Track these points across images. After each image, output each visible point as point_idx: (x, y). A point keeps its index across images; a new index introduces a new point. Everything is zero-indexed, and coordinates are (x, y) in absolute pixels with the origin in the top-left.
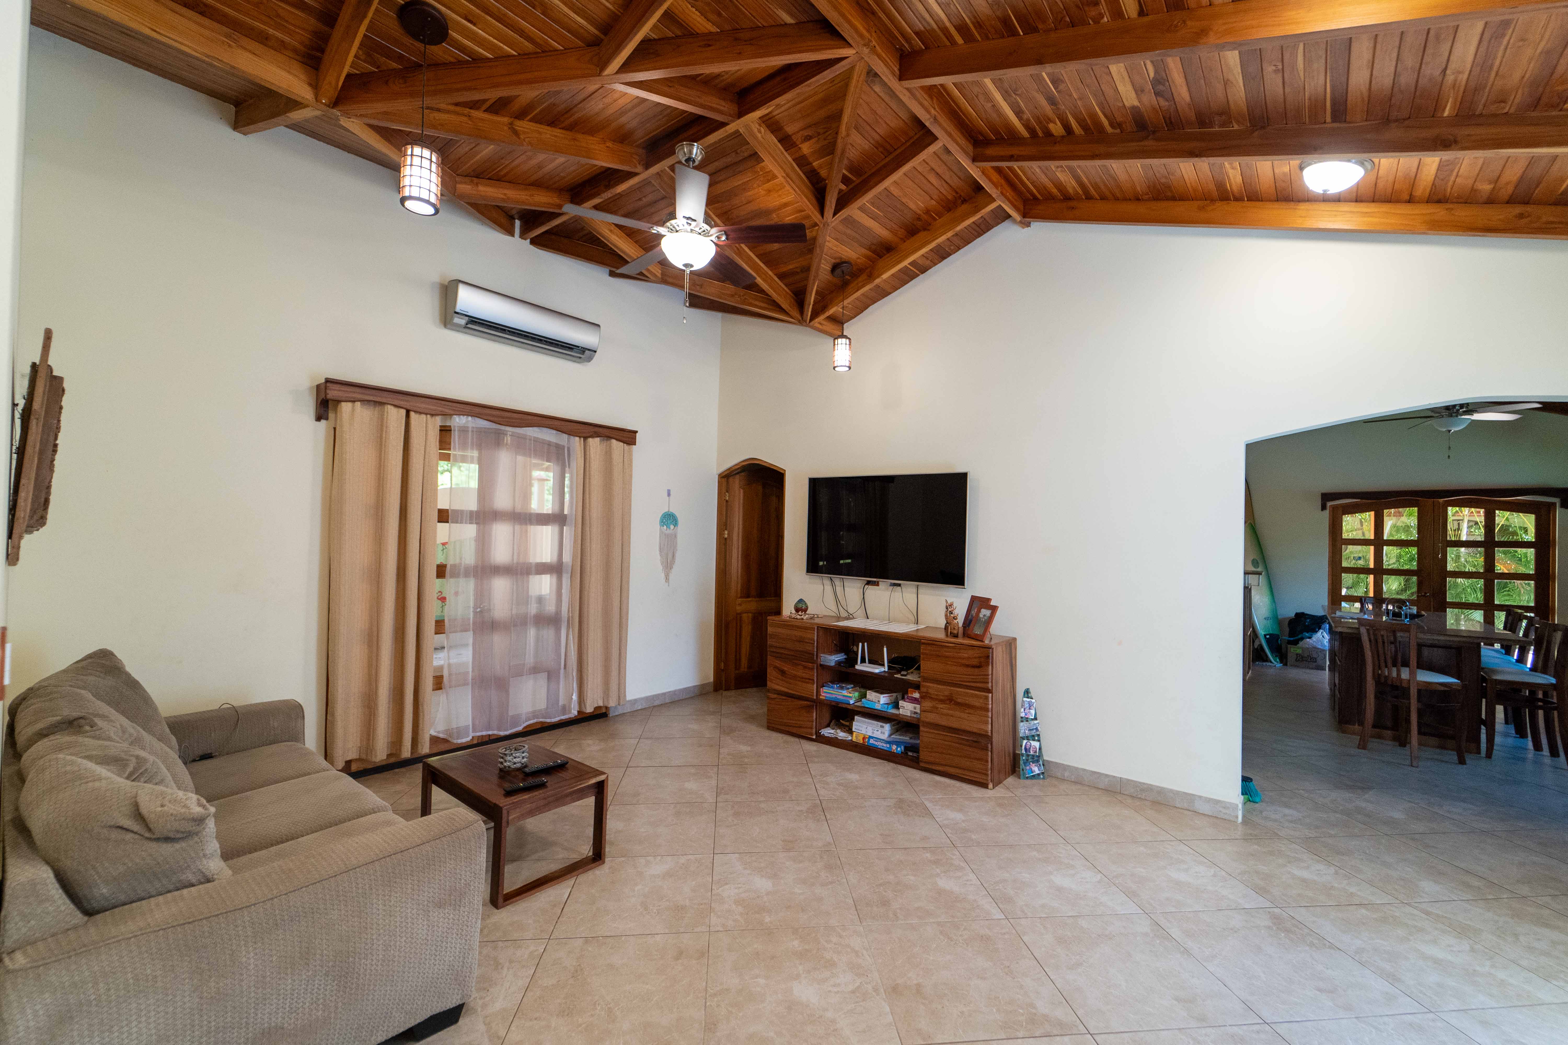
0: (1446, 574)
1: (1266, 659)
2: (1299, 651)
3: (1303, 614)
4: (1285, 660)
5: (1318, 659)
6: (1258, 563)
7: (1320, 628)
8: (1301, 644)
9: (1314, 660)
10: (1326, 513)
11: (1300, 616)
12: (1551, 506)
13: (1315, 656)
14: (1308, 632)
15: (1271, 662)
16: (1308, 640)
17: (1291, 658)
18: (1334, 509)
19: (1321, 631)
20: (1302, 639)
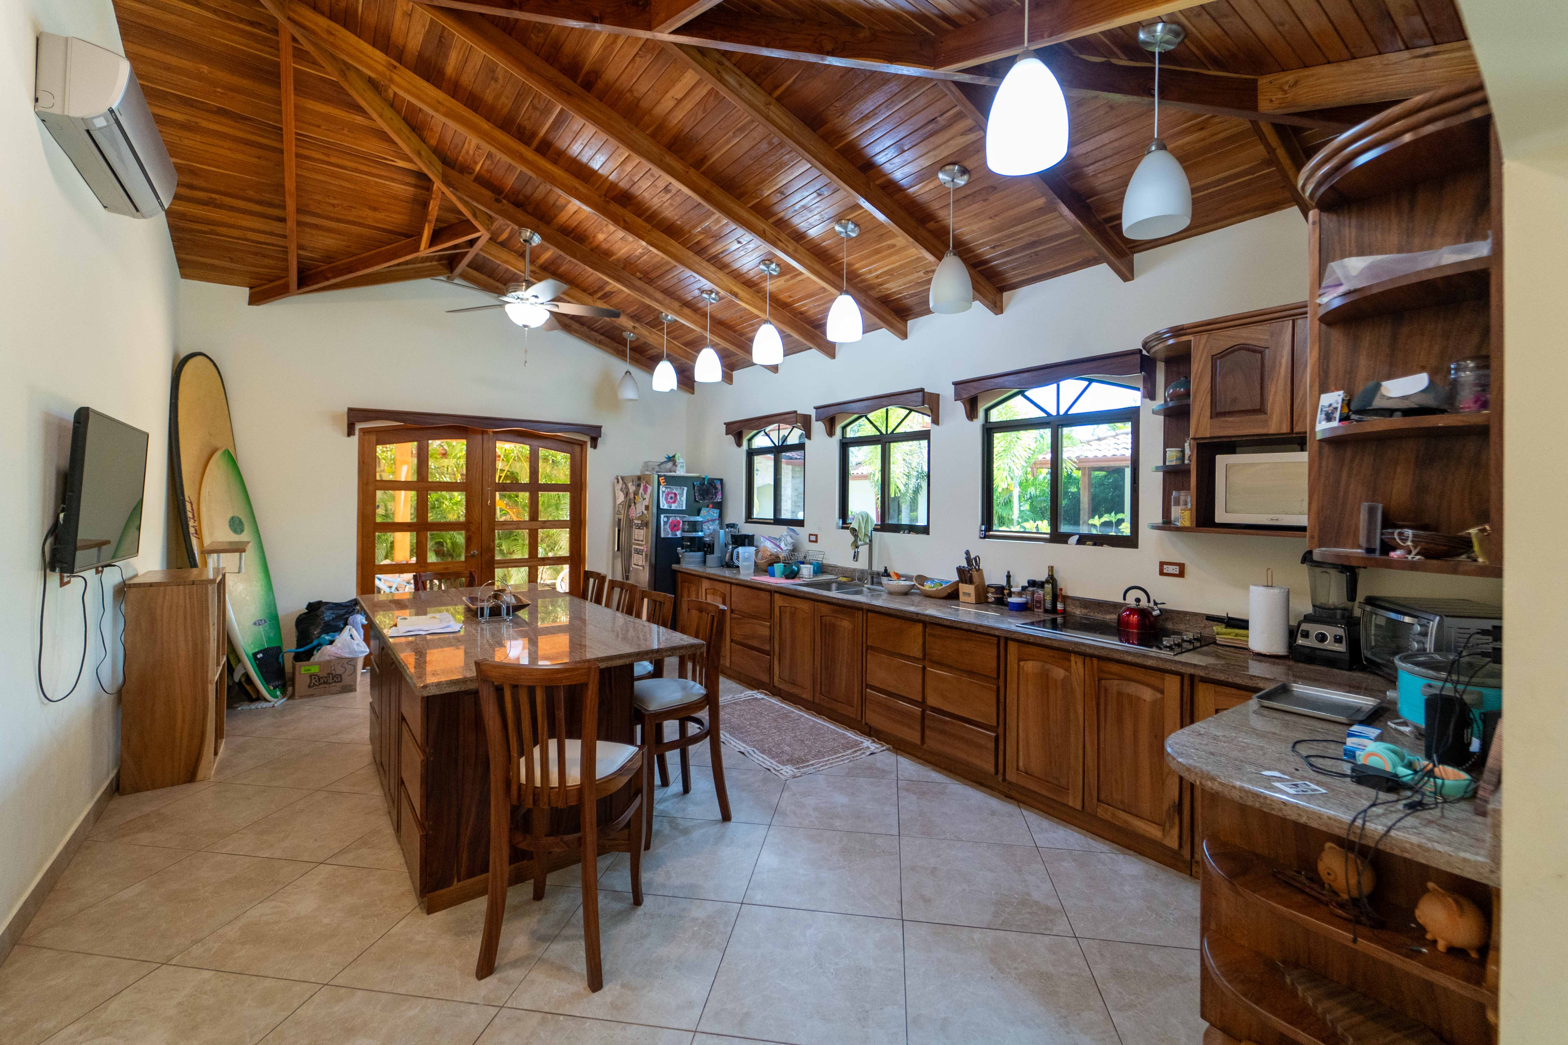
0: (493, 524)
1: (259, 698)
2: (315, 669)
3: (320, 604)
4: (290, 689)
5: (345, 677)
6: (241, 522)
7: (346, 624)
8: (317, 657)
9: (338, 678)
10: (355, 439)
11: (314, 608)
12: (582, 444)
13: (339, 670)
14: (327, 633)
15: (266, 700)
16: (329, 647)
17: (301, 682)
18: (364, 431)
19: (348, 627)
20: (320, 645)
